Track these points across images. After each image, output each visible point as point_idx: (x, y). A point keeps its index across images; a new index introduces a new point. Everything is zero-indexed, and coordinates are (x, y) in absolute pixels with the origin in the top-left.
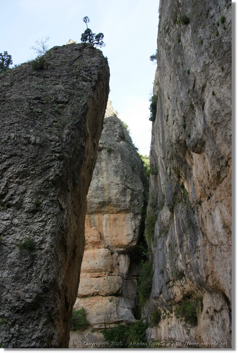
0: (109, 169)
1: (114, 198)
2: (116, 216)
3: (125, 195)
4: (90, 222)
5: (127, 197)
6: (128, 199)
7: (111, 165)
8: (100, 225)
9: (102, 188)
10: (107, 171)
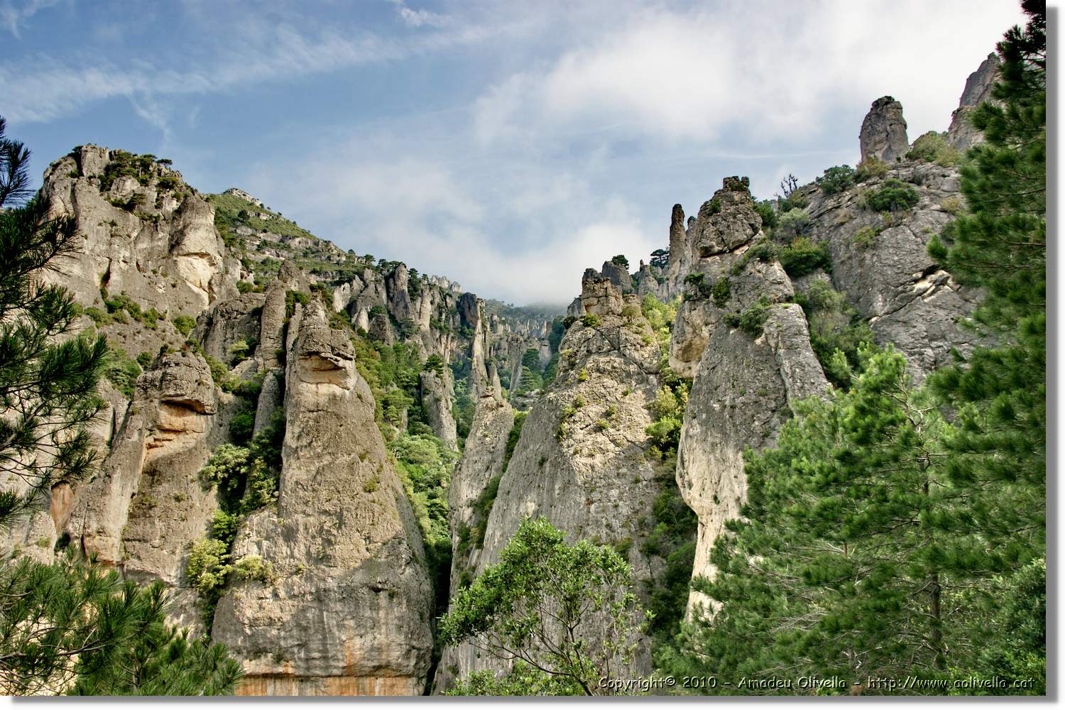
0: (390, 621)
1: (394, 662)
2: (394, 681)
3: (408, 658)
4: (358, 687)
5: (412, 660)
6: (413, 662)
7: (393, 616)
8: (371, 692)
9: (379, 649)
10: (387, 624)
